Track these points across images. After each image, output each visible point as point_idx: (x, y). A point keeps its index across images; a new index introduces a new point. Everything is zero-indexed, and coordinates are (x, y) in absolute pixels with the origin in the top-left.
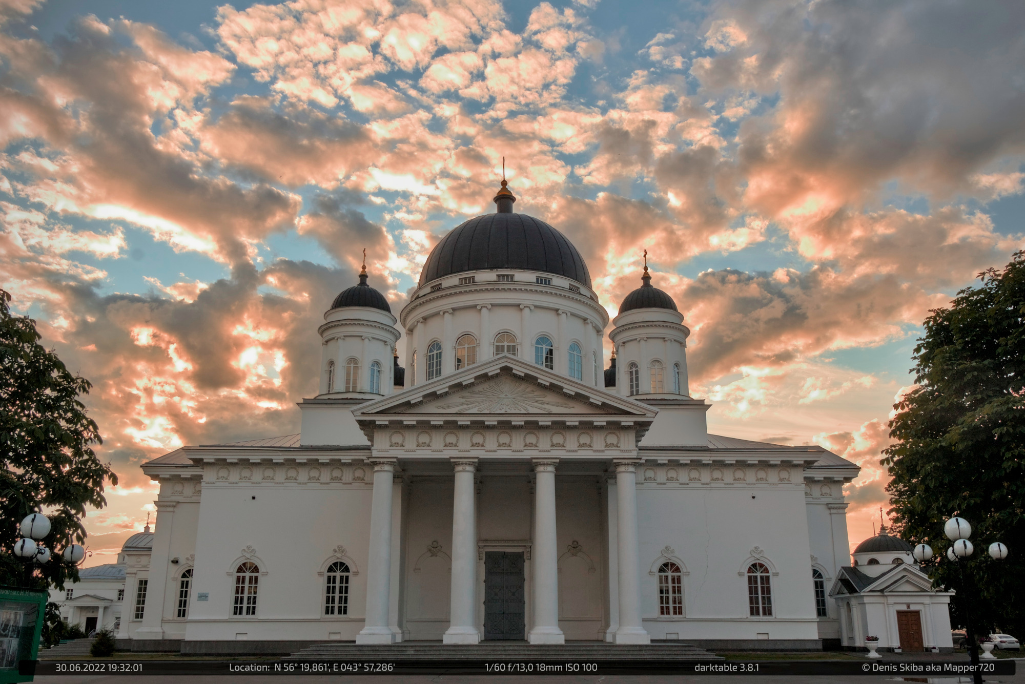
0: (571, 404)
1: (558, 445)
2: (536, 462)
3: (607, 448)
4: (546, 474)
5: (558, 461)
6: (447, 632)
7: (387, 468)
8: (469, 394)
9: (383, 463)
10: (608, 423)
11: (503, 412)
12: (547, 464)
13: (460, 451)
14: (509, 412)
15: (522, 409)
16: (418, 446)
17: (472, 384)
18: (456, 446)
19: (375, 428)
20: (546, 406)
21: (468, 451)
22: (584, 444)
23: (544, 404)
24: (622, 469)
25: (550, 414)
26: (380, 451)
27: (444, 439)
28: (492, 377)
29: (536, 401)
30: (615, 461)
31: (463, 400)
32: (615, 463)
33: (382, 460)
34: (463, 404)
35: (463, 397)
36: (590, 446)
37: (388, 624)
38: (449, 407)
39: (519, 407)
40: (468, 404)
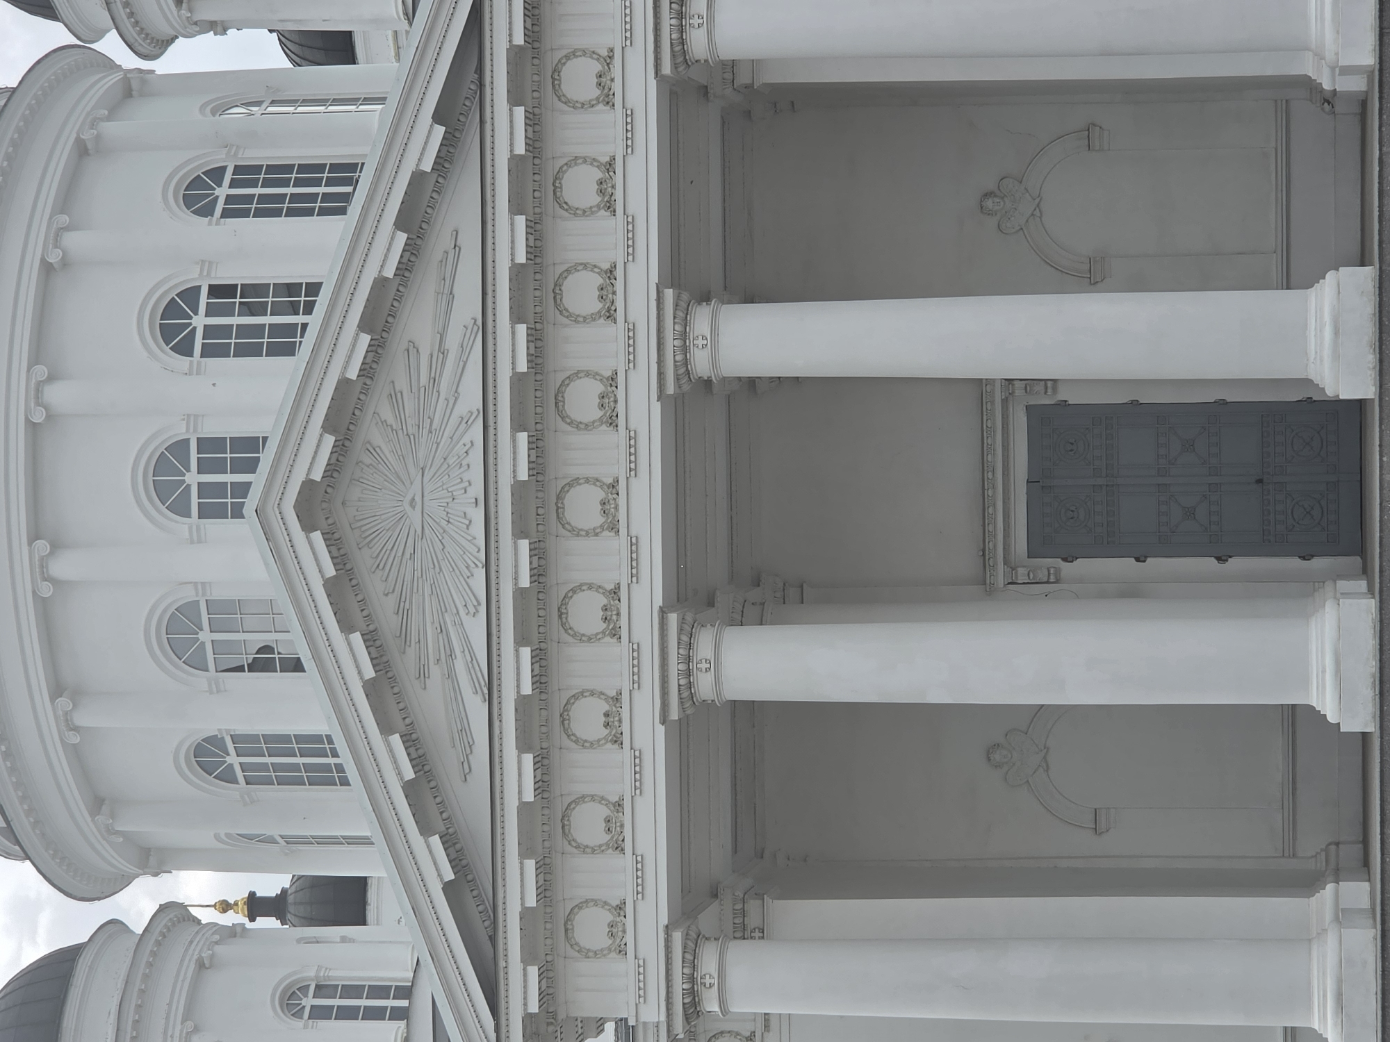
0: (439, 243)
1: (606, 293)
2: (677, 379)
3: (618, 100)
4: (725, 340)
5: (669, 293)
6: (1332, 719)
7: (708, 964)
8: (411, 652)
9: (692, 979)
10: (515, 99)
11: (478, 516)
12: (684, 336)
13: (637, 682)
14: (477, 490)
15: (466, 439)
16: (619, 848)
17: (371, 639)
18: (617, 699)
19: (554, 1015)
20: (453, 342)
21: (636, 650)
22: (601, 192)
23: (443, 352)
24: (698, 43)
25: (485, 328)
26: (642, 995)
27: (591, 745)
28: (340, 560)
29: (434, 381)
30: (667, 69)
31: (436, 672)
32: (675, 66)
33: (679, 986)
34: (451, 675)
35: (423, 675)
36: (610, 166)
37: (1303, 938)
38: (464, 729)
39: (460, 449)
40: (451, 655)
